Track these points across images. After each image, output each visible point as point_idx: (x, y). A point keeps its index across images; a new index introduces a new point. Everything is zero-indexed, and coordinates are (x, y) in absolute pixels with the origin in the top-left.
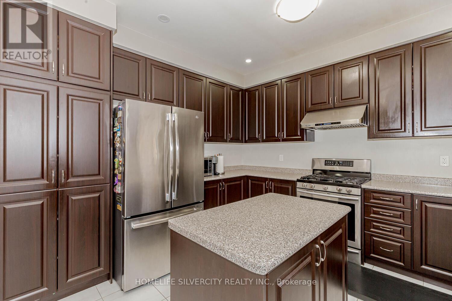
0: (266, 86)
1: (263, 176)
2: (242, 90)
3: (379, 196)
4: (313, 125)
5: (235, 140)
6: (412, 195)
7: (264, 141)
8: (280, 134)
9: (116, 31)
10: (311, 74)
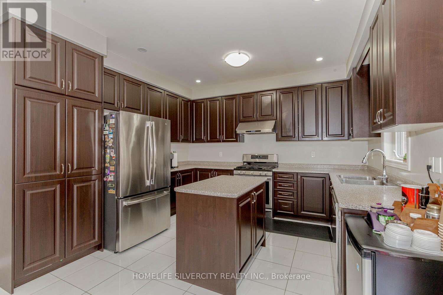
0: (210, 100)
1: (209, 168)
2: (189, 101)
3: (282, 176)
4: (244, 131)
5: (186, 140)
6: (297, 173)
7: (208, 142)
8: (221, 137)
9: (106, 56)
10: (243, 96)
